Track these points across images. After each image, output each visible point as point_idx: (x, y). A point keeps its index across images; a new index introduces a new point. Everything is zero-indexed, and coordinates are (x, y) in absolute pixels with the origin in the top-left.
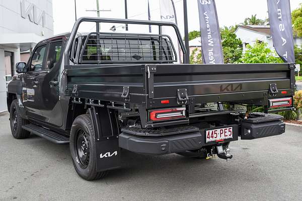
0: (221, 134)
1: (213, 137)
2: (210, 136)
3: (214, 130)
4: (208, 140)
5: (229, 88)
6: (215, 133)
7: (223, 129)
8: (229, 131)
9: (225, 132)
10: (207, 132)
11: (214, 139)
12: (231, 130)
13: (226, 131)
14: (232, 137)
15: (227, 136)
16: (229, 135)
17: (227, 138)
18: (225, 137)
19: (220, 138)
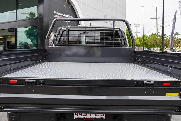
1: (81, 115)
2: (78, 114)
4: (75, 117)
11: (83, 117)
14: (104, 118)
15: (98, 116)
16: (101, 116)
17: (98, 117)
18: (96, 117)
19: (90, 117)
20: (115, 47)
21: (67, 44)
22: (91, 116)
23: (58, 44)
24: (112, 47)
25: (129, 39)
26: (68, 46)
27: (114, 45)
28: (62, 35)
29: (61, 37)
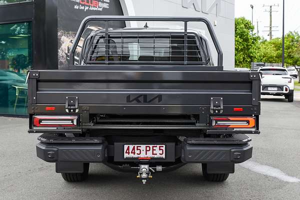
0: (147, 151)
1: (134, 153)
2: (130, 152)
3: (136, 146)
4: (126, 155)
5: (141, 99)
6: (137, 149)
7: (151, 146)
8: (160, 149)
9: (153, 150)
10: (126, 147)
11: (136, 156)
12: (164, 148)
13: (154, 148)
14: (164, 157)
15: (156, 154)
16: (160, 154)
17: (156, 156)
18: (153, 155)
19: (146, 156)
20: (187, 64)
21: (107, 62)
22: (146, 154)
23: (90, 60)
24: (183, 64)
25: (247, 45)
26: (109, 64)
27: (186, 62)
28: (96, 46)
29: (95, 49)
